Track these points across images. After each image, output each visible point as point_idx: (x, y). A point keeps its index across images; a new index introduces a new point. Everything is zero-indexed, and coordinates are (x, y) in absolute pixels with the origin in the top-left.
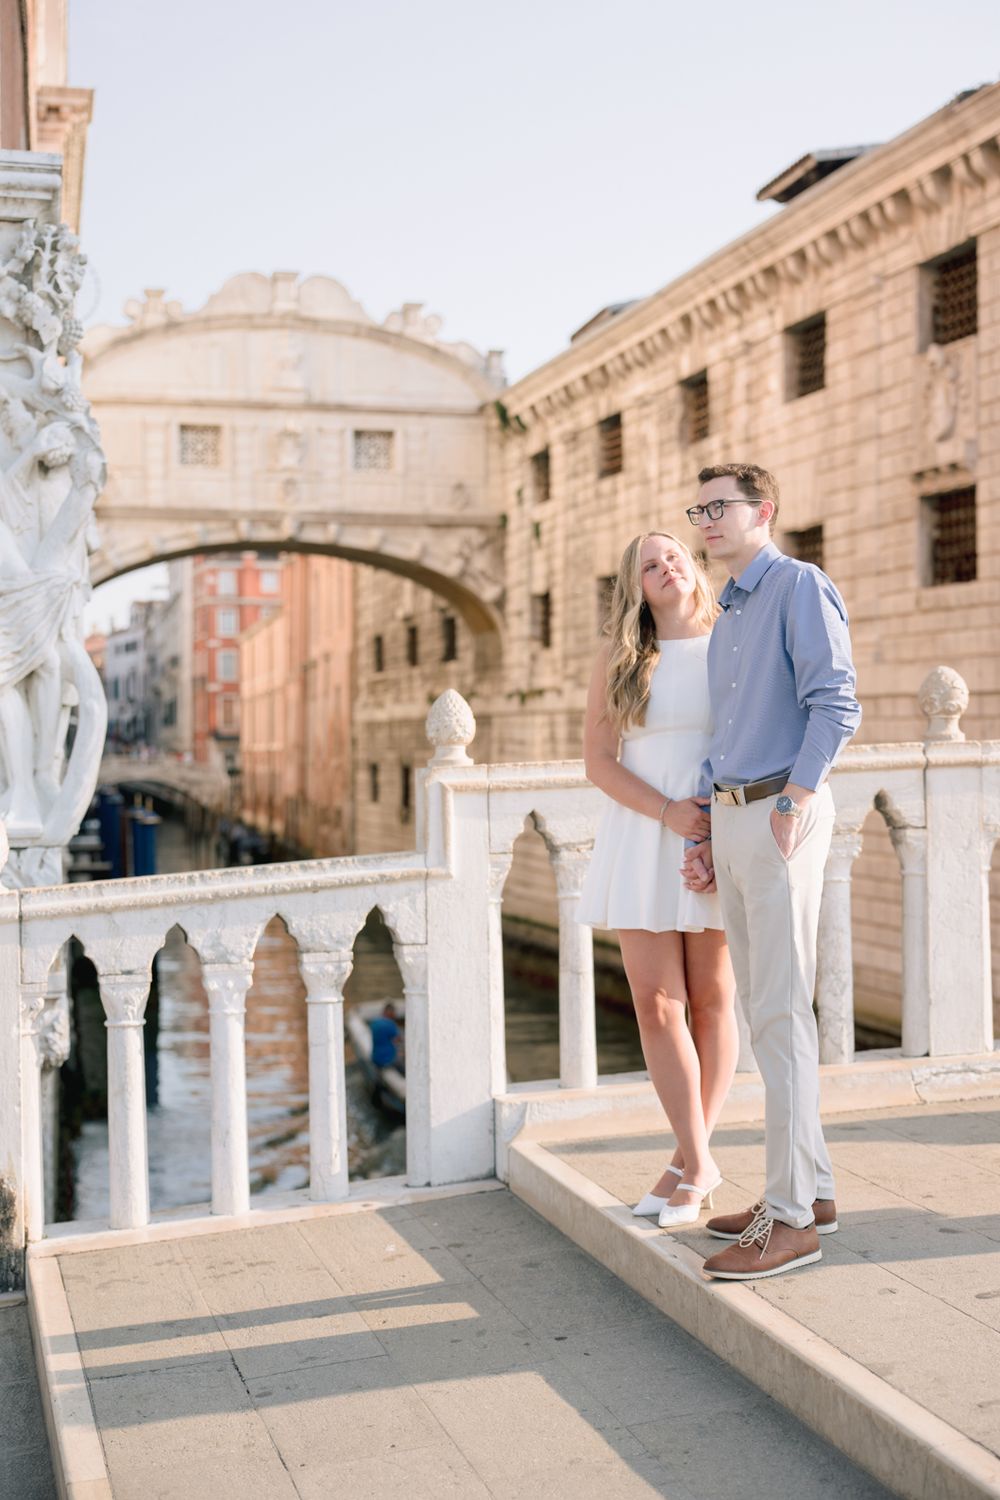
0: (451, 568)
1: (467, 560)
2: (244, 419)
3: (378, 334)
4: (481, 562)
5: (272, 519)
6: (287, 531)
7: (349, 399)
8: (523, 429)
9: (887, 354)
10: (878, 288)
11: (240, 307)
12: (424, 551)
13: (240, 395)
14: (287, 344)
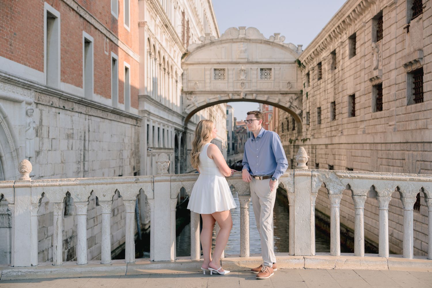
0: (287, 105)
1: (291, 103)
2: (230, 67)
3: (267, 42)
4: (295, 103)
5: (238, 93)
6: (242, 96)
7: (259, 60)
8: (304, 67)
9: (366, 45)
10: (364, 26)
11: (230, 37)
12: (279, 101)
13: (230, 60)
14: (242, 46)
